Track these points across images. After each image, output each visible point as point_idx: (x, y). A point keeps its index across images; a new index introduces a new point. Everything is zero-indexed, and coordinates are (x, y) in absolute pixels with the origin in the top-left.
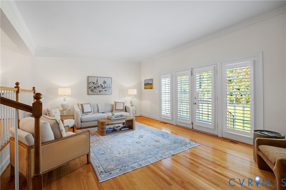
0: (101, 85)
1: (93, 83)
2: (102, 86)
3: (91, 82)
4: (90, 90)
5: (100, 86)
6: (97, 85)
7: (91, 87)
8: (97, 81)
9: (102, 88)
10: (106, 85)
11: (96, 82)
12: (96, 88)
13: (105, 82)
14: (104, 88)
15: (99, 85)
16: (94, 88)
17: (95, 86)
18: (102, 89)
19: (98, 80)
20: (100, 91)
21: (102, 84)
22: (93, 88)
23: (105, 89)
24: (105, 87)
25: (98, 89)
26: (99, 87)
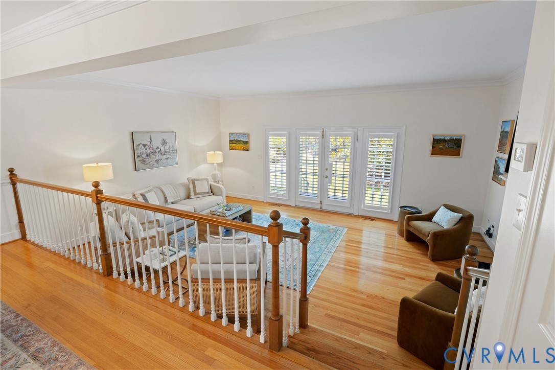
0: (158, 148)
1: (145, 146)
2: (161, 149)
3: (139, 145)
4: (140, 160)
5: (157, 151)
6: (152, 150)
7: (142, 153)
8: (151, 141)
9: (161, 154)
10: (166, 148)
11: (148, 143)
12: (149, 155)
13: (164, 142)
14: (164, 154)
15: (155, 149)
16: (147, 156)
17: (148, 151)
18: (161, 157)
19: (152, 139)
20: (157, 161)
21: (161, 147)
22: (145, 155)
23: (165, 156)
24: (166, 152)
25: (153, 158)
26: (155, 152)
